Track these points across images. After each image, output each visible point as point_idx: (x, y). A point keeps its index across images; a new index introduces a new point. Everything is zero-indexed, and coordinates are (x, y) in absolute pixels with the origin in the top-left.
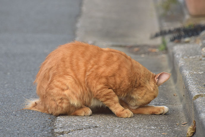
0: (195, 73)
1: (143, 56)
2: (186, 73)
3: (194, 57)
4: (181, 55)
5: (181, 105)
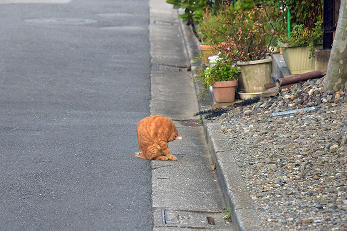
0: (217, 140)
1: (189, 127)
2: (213, 140)
3: (217, 131)
4: (210, 129)
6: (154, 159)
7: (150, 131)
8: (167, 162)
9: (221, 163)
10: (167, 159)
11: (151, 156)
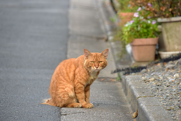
0: (138, 87)
1: (107, 83)
2: (133, 87)
3: (137, 81)
4: (130, 80)
5: (130, 105)
6: (65, 106)
7: (70, 72)
8: (80, 109)
9: (144, 107)
10: (81, 106)
11: (61, 102)
